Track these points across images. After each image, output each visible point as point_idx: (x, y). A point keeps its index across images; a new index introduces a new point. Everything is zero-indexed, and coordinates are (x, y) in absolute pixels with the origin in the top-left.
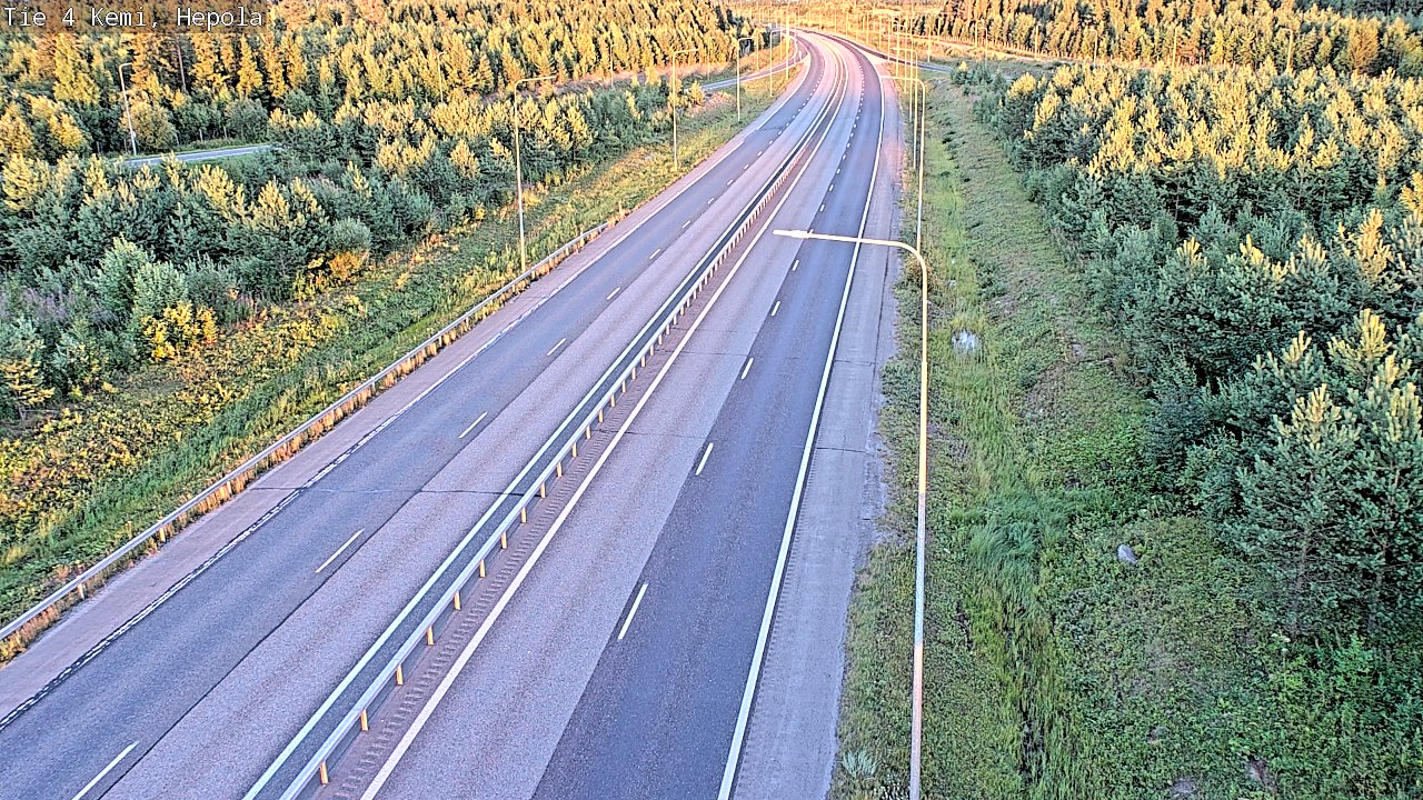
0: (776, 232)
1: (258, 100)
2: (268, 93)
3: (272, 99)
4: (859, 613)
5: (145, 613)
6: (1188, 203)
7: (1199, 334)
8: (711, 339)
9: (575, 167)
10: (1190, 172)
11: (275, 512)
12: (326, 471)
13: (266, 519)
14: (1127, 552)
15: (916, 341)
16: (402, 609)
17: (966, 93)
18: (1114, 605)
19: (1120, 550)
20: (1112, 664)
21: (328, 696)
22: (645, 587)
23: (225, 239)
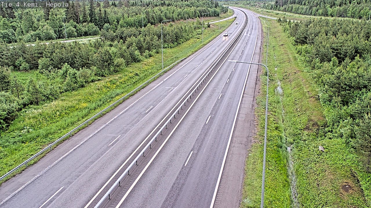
0: (228, 61)
1: (97, 26)
2: (100, 24)
3: (101, 26)
4: (248, 161)
5: (66, 154)
6: (341, 54)
7: (343, 88)
8: (210, 89)
9: (177, 44)
10: (341, 46)
11: (99, 130)
12: (112, 120)
13: (96, 132)
14: (321, 148)
15: (265, 90)
16: (130, 156)
17: (280, 25)
18: (317, 161)
19: (319, 147)
20: (317, 177)
21: (111, 177)
22: (192, 152)
23: (88, 61)
